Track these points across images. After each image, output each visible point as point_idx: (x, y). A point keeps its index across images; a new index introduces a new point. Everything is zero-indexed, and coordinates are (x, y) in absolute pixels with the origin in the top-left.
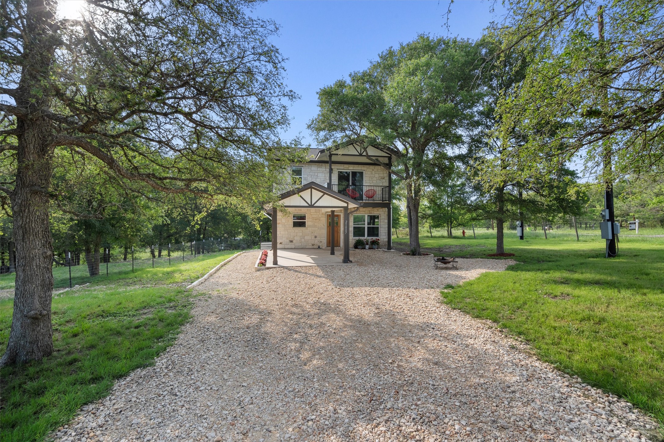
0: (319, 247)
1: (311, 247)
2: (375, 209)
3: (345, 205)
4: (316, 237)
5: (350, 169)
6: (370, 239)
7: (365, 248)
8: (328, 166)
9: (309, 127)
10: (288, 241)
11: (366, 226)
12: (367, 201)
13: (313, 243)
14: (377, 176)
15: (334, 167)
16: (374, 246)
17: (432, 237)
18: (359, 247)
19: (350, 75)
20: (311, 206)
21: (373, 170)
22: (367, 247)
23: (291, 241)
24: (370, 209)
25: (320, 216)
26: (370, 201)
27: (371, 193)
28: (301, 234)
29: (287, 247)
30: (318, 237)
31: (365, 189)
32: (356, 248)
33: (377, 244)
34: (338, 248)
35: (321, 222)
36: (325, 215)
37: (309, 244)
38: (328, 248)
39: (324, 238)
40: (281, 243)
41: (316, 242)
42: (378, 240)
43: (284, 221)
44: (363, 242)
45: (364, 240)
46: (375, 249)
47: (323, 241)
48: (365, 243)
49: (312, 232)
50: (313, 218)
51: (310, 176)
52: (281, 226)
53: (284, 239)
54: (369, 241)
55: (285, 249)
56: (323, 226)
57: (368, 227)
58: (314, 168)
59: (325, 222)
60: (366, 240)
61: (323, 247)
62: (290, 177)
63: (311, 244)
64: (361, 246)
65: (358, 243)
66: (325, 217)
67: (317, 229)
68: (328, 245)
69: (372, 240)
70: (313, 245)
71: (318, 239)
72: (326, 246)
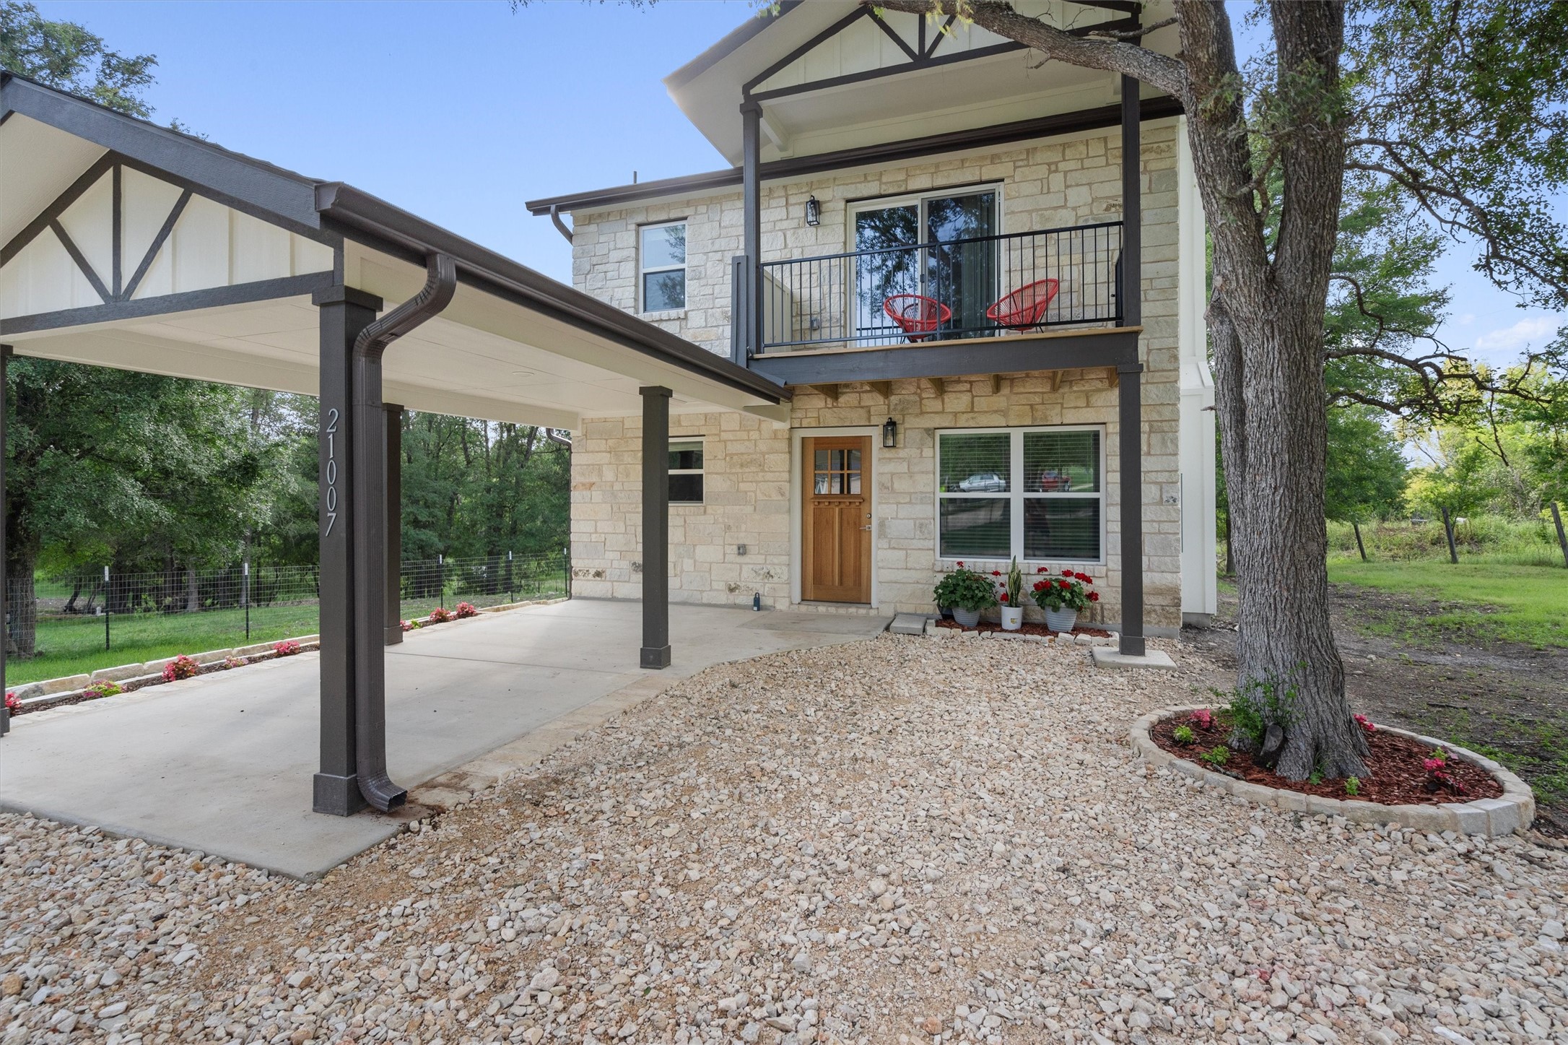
0: (757, 602)
1: (724, 598)
2: (1072, 395)
6: (1037, 569)
10: (626, 565)
11: (1017, 496)
13: (732, 578)
14: (1080, 196)
16: (1053, 616)
18: (960, 614)
21: (1052, 168)
22: (1010, 616)
25: (762, 447)
28: (679, 536)
29: (622, 590)
30: (753, 549)
31: (1007, 282)
32: (946, 619)
33: (1071, 604)
34: (853, 610)
35: (769, 476)
36: (790, 439)
37: (715, 586)
38: (804, 608)
39: (784, 559)
40: (598, 574)
41: (748, 576)
42: (1080, 576)
43: (609, 475)
44: (992, 585)
45: (996, 573)
46: (1056, 634)
47: (781, 572)
48: (1002, 591)
49: (729, 528)
50: (732, 456)
51: (719, 256)
52: (597, 495)
53: (610, 555)
54: (1028, 585)
55: (613, 599)
56: (775, 496)
57: (1026, 500)
58: (734, 217)
59: (786, 476)
60: (1004, 579)
61: (782, 605)
62: (632, 273)
63: (722, 586)
64: (976, 608)
65: (960, 591)
66: (790, 452)
67: (749, 509)
68: (810, 595)
69: (1040, 578)
70: (732, 590)
71: (753, 558)
72: (797, 597)
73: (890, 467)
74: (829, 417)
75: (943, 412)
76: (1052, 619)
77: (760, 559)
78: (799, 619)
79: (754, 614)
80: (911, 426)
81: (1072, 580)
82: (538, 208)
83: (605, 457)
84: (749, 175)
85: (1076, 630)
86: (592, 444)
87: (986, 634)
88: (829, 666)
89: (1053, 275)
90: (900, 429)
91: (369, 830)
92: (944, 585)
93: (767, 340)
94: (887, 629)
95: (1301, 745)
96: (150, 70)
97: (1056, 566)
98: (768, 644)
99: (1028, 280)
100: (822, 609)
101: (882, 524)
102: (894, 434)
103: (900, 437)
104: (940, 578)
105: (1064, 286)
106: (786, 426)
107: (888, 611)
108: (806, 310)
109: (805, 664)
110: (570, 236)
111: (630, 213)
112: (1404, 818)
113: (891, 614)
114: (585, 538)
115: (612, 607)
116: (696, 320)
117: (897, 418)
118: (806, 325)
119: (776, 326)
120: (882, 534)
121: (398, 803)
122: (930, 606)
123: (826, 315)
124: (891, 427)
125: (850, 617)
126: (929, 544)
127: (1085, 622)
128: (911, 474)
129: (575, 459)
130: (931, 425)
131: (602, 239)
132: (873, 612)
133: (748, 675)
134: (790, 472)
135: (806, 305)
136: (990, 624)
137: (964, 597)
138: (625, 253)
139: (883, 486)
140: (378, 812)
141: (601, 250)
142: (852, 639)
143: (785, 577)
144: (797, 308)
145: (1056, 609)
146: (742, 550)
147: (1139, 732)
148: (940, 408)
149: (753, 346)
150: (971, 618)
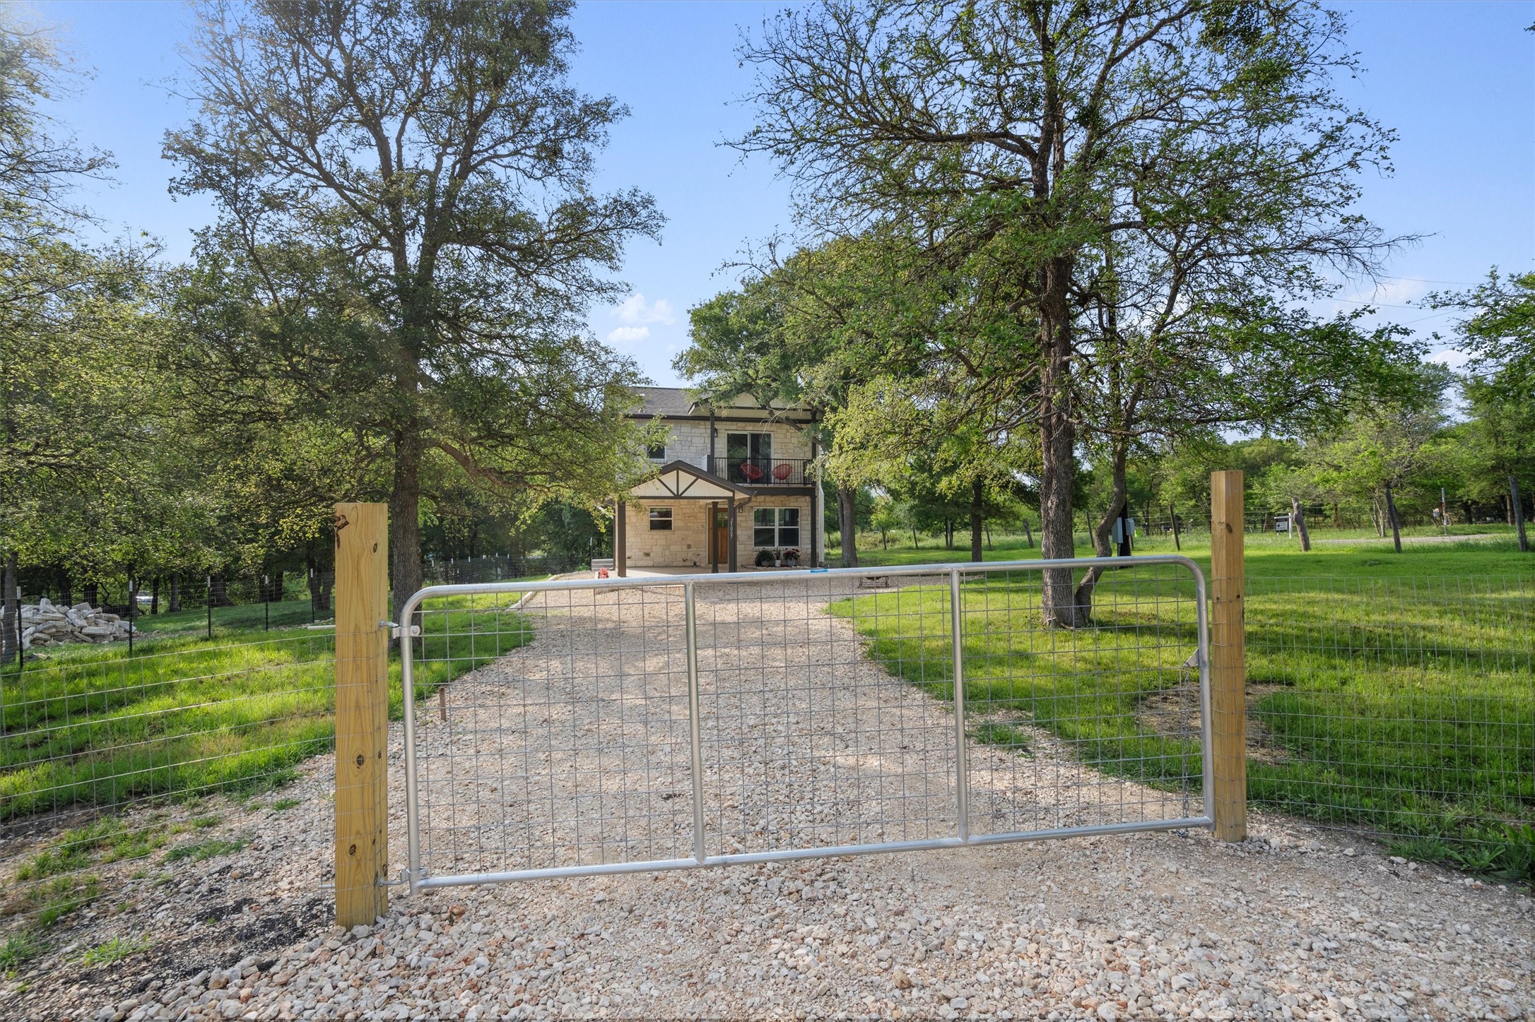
0: (695, 563)
1: (681, 564)
2: (792, 498)
3: (730, 494)
4: (689, 547)
5: (749, 429)
6: (783, 549)
7: (773, 566)
8: (708, 424)
9: (675, 365)
10: (643, 553)
11: (777, 527)
12: (778, 485)
13: (684, 557)
14: (795, 440)
15: (718, 425)
16: (789, 562)
18: (763, 563)
19: (743, 282)
20: (678, 497)
21: (786, 431)
22: (778, 563)
23: (647, 555)
24: (783, 498)
25: (694, 512)
26: (782, 485)
27: (783, 471)
28: (663, 542)
29: (639, 564)
30: (693, 546)
31: (774, 464)
32: (759, 565)
35: (699, 521)
36: (706, 508)
37: (678, 560)
38: (710, 565)
39: (704, 549)
40: (629, 558)
41: (691, 555)
43: (634, 520)
44: (773, 554)
46: (791, 567)
48: (775, 556)
49: (683, 539)
50: (684, 514)
52: (629, 527)
53: (635, 550)
54: (782, 553)
55: (636, 567)
56: (701, 528)
57: (779, 529)
58: (685, 429)
59: (704, 521)
60: (775, 552)
63: (681, 559)
64: (769, 561)
66: (706, 513)
70: (685, 561)
71: (693, 549)
75: (756, 501)
80: (746, 506)
81: (795, 551)
85: (795, 565)
92: (760, 555)
97: (790, 548)
103: (743, 509)
104: (757, 553)
126: (751, 543)
128: (746, 521)
130: (752, 505)
134: (706, 519)
143: (704, 555)
150: (768, 564)
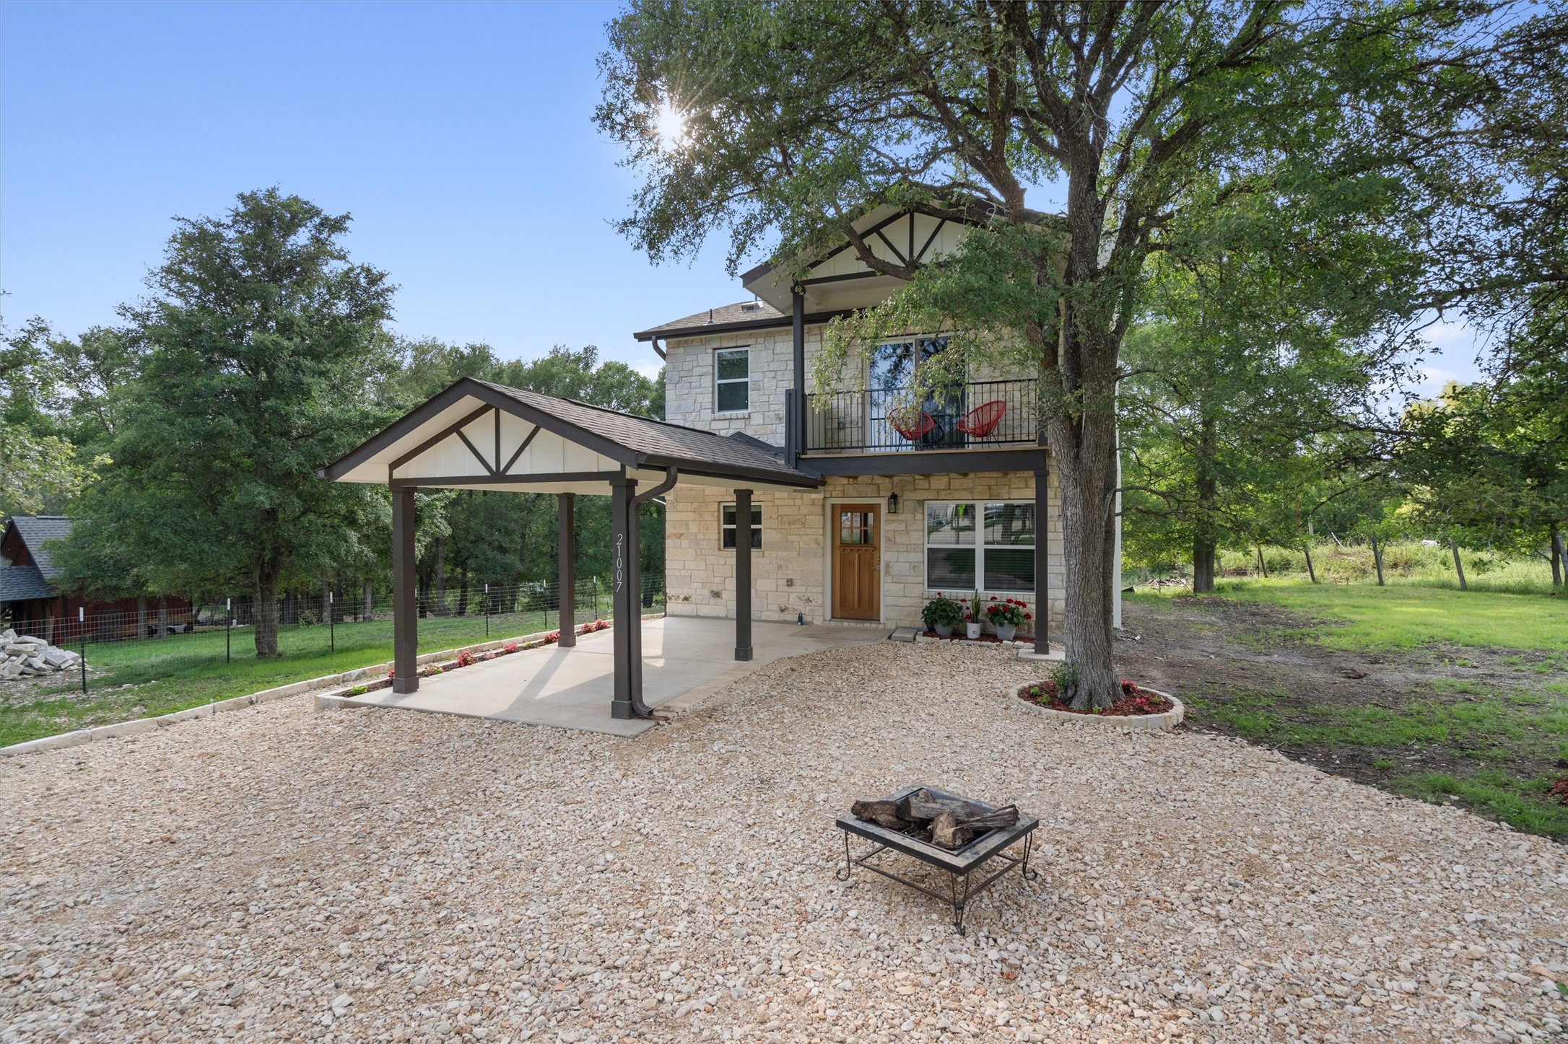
0: (800, 619)
1: (776, 616)
2: (1015, 480)
7: (963, 636)
10: (706, 592)
11: (980, 547)
12: (978, 448)
13: (783, 602)
16: (999, 629)
17: (1464, 587)
22: (973, 629)
23: (716, 594)
24: (992, 478)
25: (804, 510)
26: (986, 448)
27: (988, 416)
29: (704, 610)
30: (797, 582)
32: (931, 632)
33: (1011, 621)
34: (867, 625)
35: (809, 531)
36: (824, 506)
37: (771, 607)
38: (833, 624)
39: (820, 589)
40: (686, 599)
41: (793, 599)
42: (1018, 603)
43: (693, 528)
44: (960, 608)
45: (963, 601)
46: (1001, 641)
47: (817, 598)
48: (968, 612)
49: (780, 567)
50: (782, 516)
51: (773, 374)
52: (685, 543)
53: (695, 585)
54: (984, 607)
55: (697, 617)
56: (813, 546)
57: (986, 550)
58: (785, 346)
59: (821, 531)
60: (969, 604)
61: (818, 621)
62: (710, 384)
63: (776, 607)
64: (949, 624)
65: (939, 612)
66: (824, 515)
67: (795, 554)
68: (838, 614)
69: (992, 604)
70: (782, 611)
71: (798, 589)
72: (828, 616)
73: (893, 527)
74: (850, 490)
75: (929, 489)
76: (999, 631)
77: (803, 589)
78: (829, 631)
79: (798, 628)
80: (908, 497)
81: (1013, 605)
82: (641, 337)
83: (691, 516)
84: (797, 321)
85: (1015, 639)
86: (680, 506)
87: (956, 641)
88: (849, 660)
89: (1001, 399)
90: (900, 500)
91: (638, 726)
92: (928, 609)
93: (809, 445)
94: (890, 638)
95: (1083, 694)
96: (348, 224)
97: (1003, 595)
98: (811, 647)
99: (986, 400)
100: (846, 624)
101: (887, 566)
102: (896, 503)
103: (900, 505)
104: (927, 603)
105: (1009, 405)
106: (821, 496)
107: (892, 626)
108: (835, 415)
109: (835, 658)
110: (663, 356)
111: (708, 341)
112: (1108, 722)
113: (893, 627)
114: (677, 573)
115: (697, 622)
116: (757, 419)
117: (898, 492)
118: (835, 425)
119: (815, 435)
120: (887, 573)
121: (650, 714)
122: (920, 623)
123: (848, 419)
124: (894, 498)
125: (865, 630)
126: (920, 580)
127: (1024, 633)
128: (907, 532)
129: (668, 516)
130: (919, 498)
131: (688, 358)
132: (881, 627)
133: (801, 664)
134: (824, 528)
135: (835, 411)
136: (959, 635)
137: (941, 617)
138: (705, 369)
139: (888, 539)
140: (644, 718)
141: (687, 366)
142: (865, 644)
143: (820, 601)
144: (828, 414)
145: (1001, 625)
146: (790, 583)
147: (1013, 692)
148: (927, 486)
149: (800, 449)
150: (948, 630)
